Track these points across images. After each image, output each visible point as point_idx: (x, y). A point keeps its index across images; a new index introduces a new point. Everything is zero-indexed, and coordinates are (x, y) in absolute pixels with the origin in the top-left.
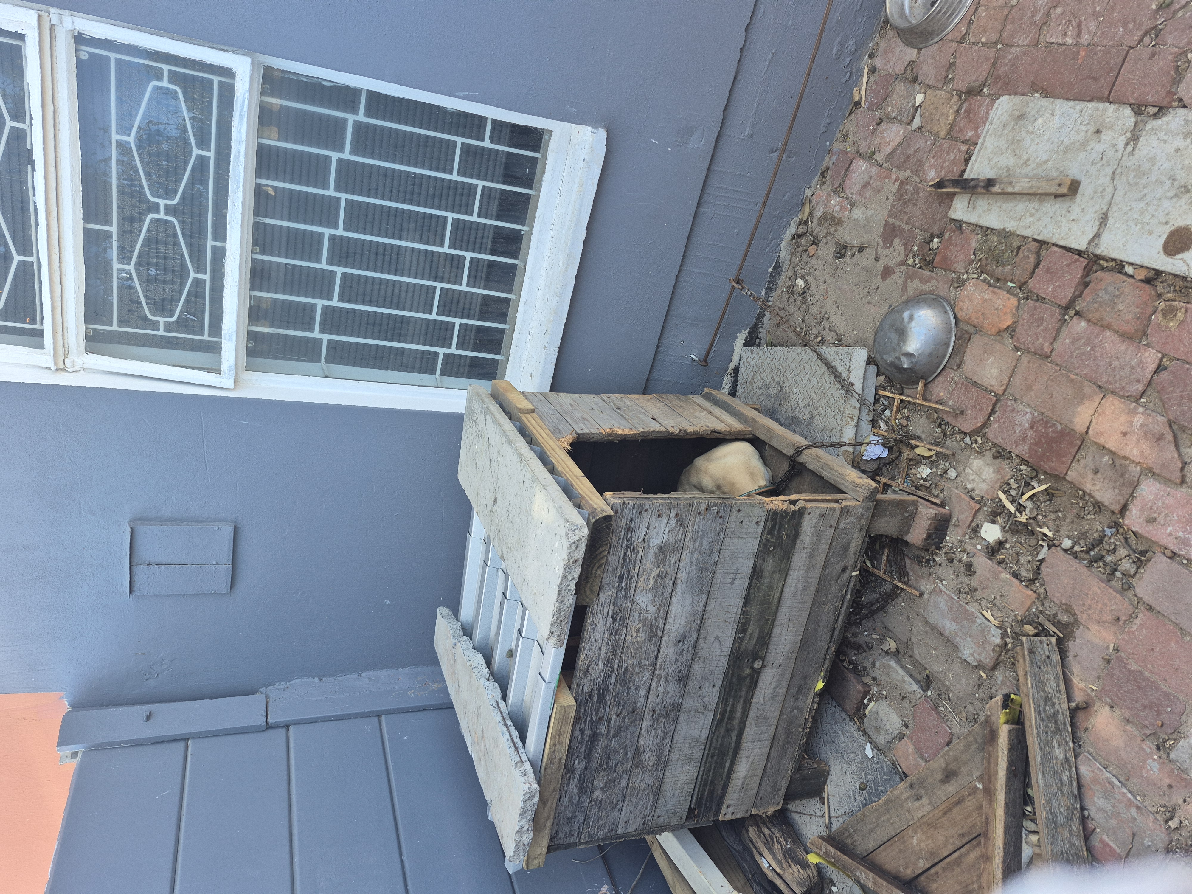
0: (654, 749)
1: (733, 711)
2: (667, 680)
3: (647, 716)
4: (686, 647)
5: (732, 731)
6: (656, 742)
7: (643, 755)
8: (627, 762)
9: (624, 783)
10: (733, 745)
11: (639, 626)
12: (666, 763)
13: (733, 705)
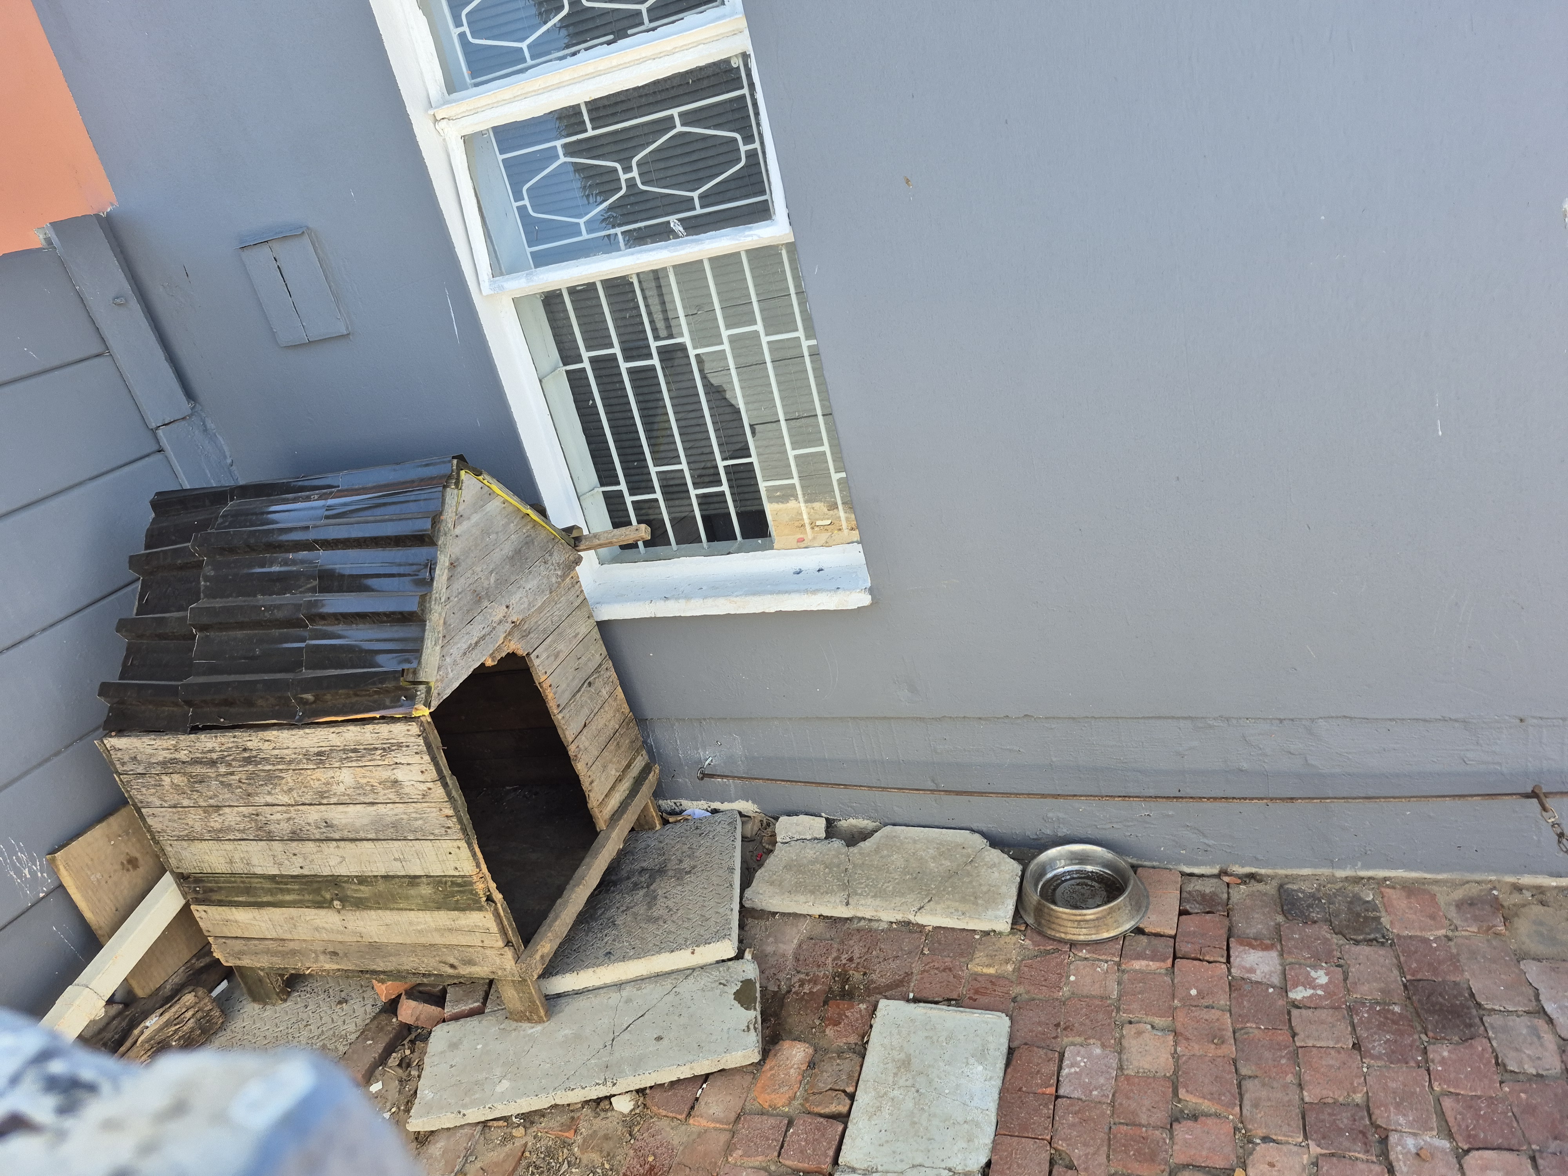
0: (226, 823)
1: (289, 891)
2: (289, 819)
3: (251, 810)
4: (324, 830)
5: (271, 895)
6: (233, 823)
7: (216, 814)
8: (205, 801)
9: (186, 802)
10: (260, 900)
11: (323, 780)
12: (218, 839)
13: (294, 890)
